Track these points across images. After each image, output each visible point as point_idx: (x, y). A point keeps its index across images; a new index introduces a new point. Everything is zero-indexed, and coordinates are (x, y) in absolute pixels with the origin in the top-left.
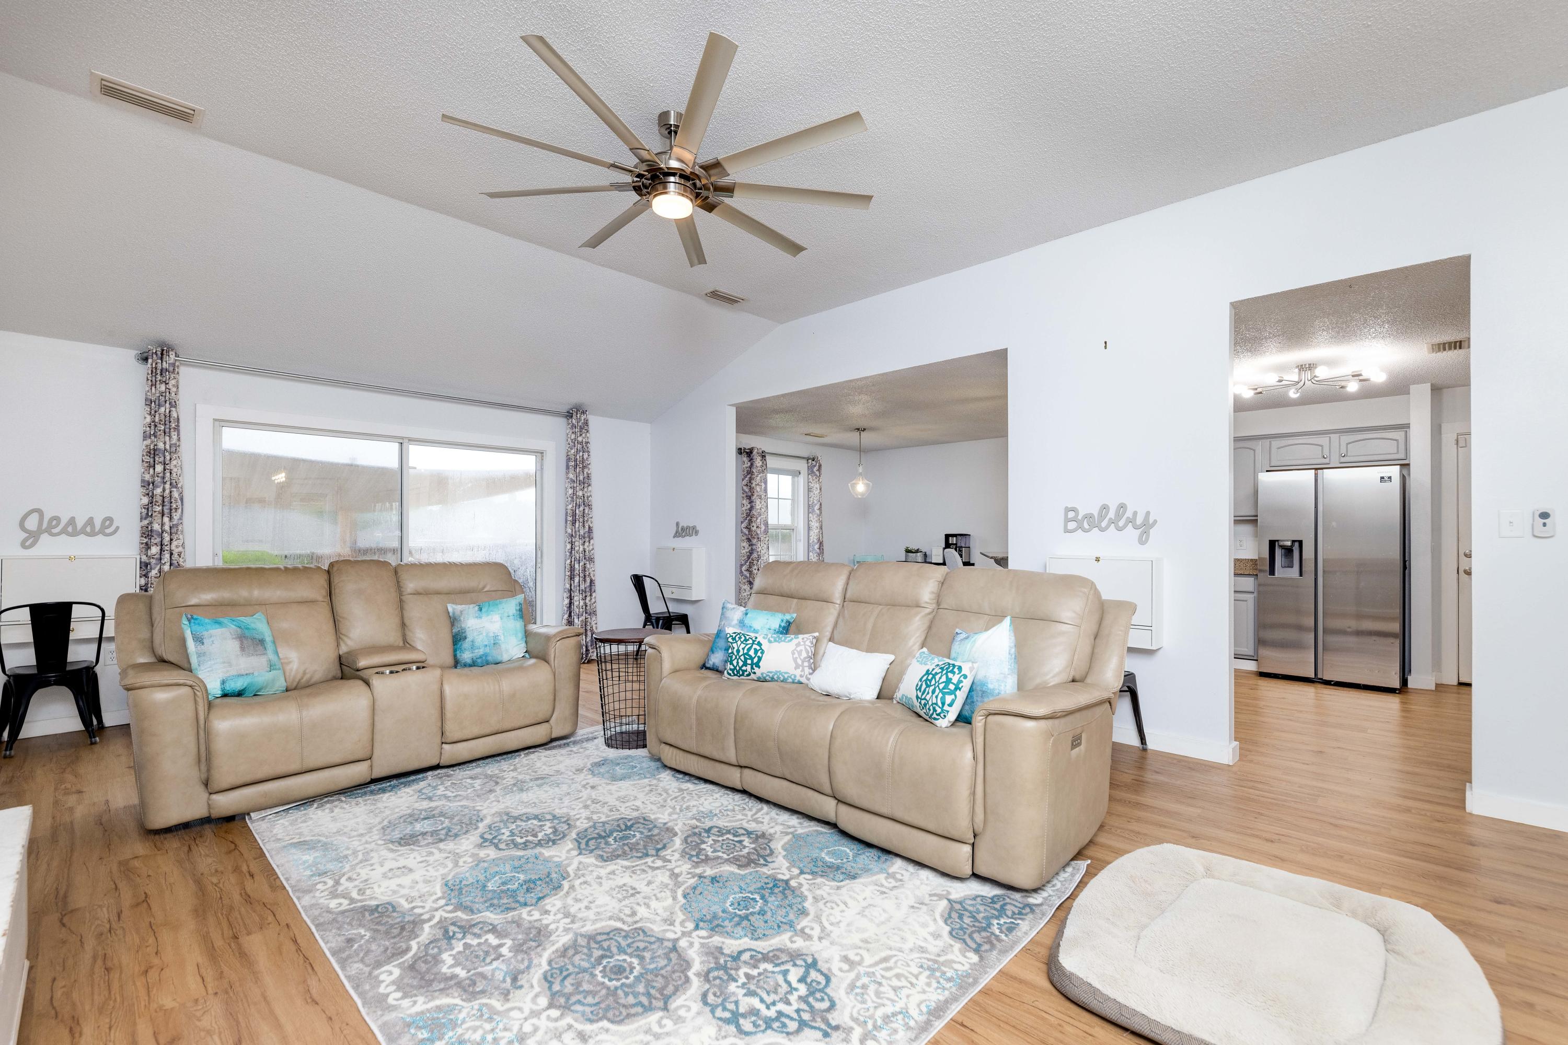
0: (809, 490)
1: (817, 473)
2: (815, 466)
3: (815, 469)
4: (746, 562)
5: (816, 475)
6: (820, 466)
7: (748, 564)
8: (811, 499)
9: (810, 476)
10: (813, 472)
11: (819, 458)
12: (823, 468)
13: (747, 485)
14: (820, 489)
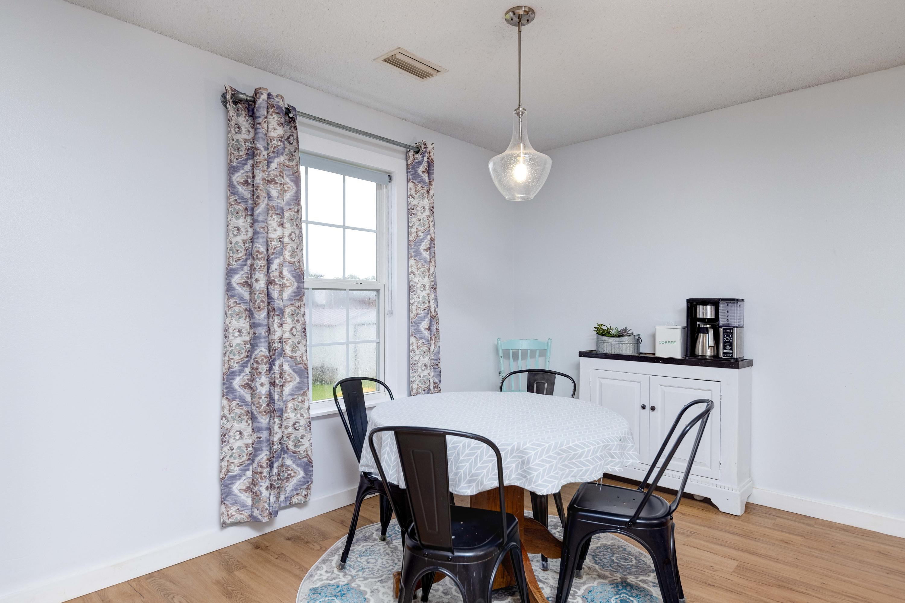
0: (410, 211)
1: (425, 177)
2: (420, 163)
3: (421, 169)
4: (243, 367)
5: (423, 181)
6: (430, 164)
7: (248, 370)
8: (413, 230)
9: (411, 185)
10: (416, 175)
11: (430, 147)
12: (436, 167)
13: (246, 183)
14: (432, 210)
